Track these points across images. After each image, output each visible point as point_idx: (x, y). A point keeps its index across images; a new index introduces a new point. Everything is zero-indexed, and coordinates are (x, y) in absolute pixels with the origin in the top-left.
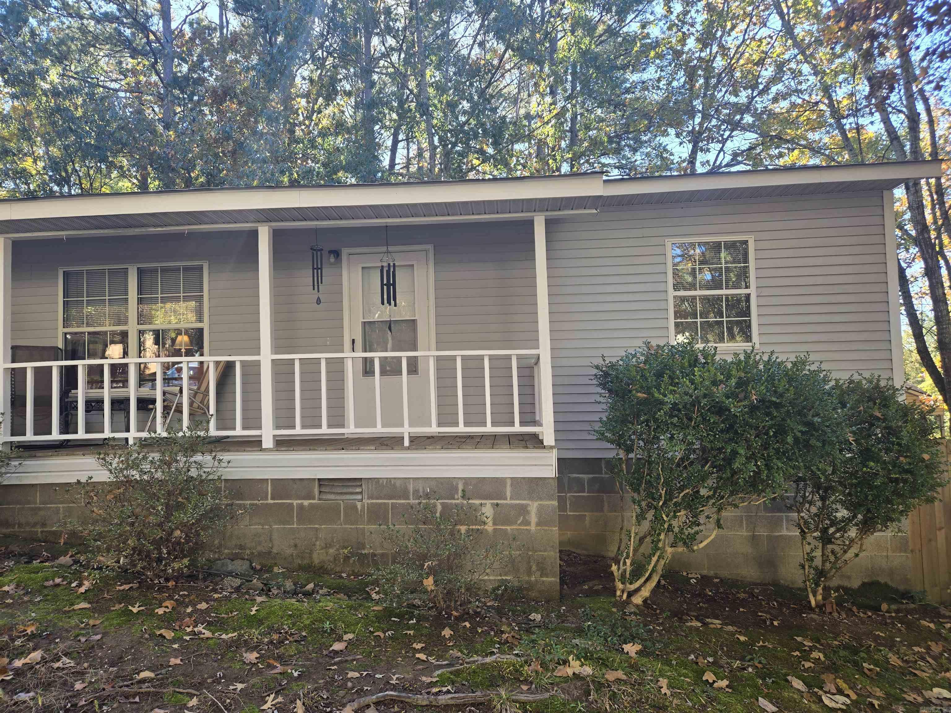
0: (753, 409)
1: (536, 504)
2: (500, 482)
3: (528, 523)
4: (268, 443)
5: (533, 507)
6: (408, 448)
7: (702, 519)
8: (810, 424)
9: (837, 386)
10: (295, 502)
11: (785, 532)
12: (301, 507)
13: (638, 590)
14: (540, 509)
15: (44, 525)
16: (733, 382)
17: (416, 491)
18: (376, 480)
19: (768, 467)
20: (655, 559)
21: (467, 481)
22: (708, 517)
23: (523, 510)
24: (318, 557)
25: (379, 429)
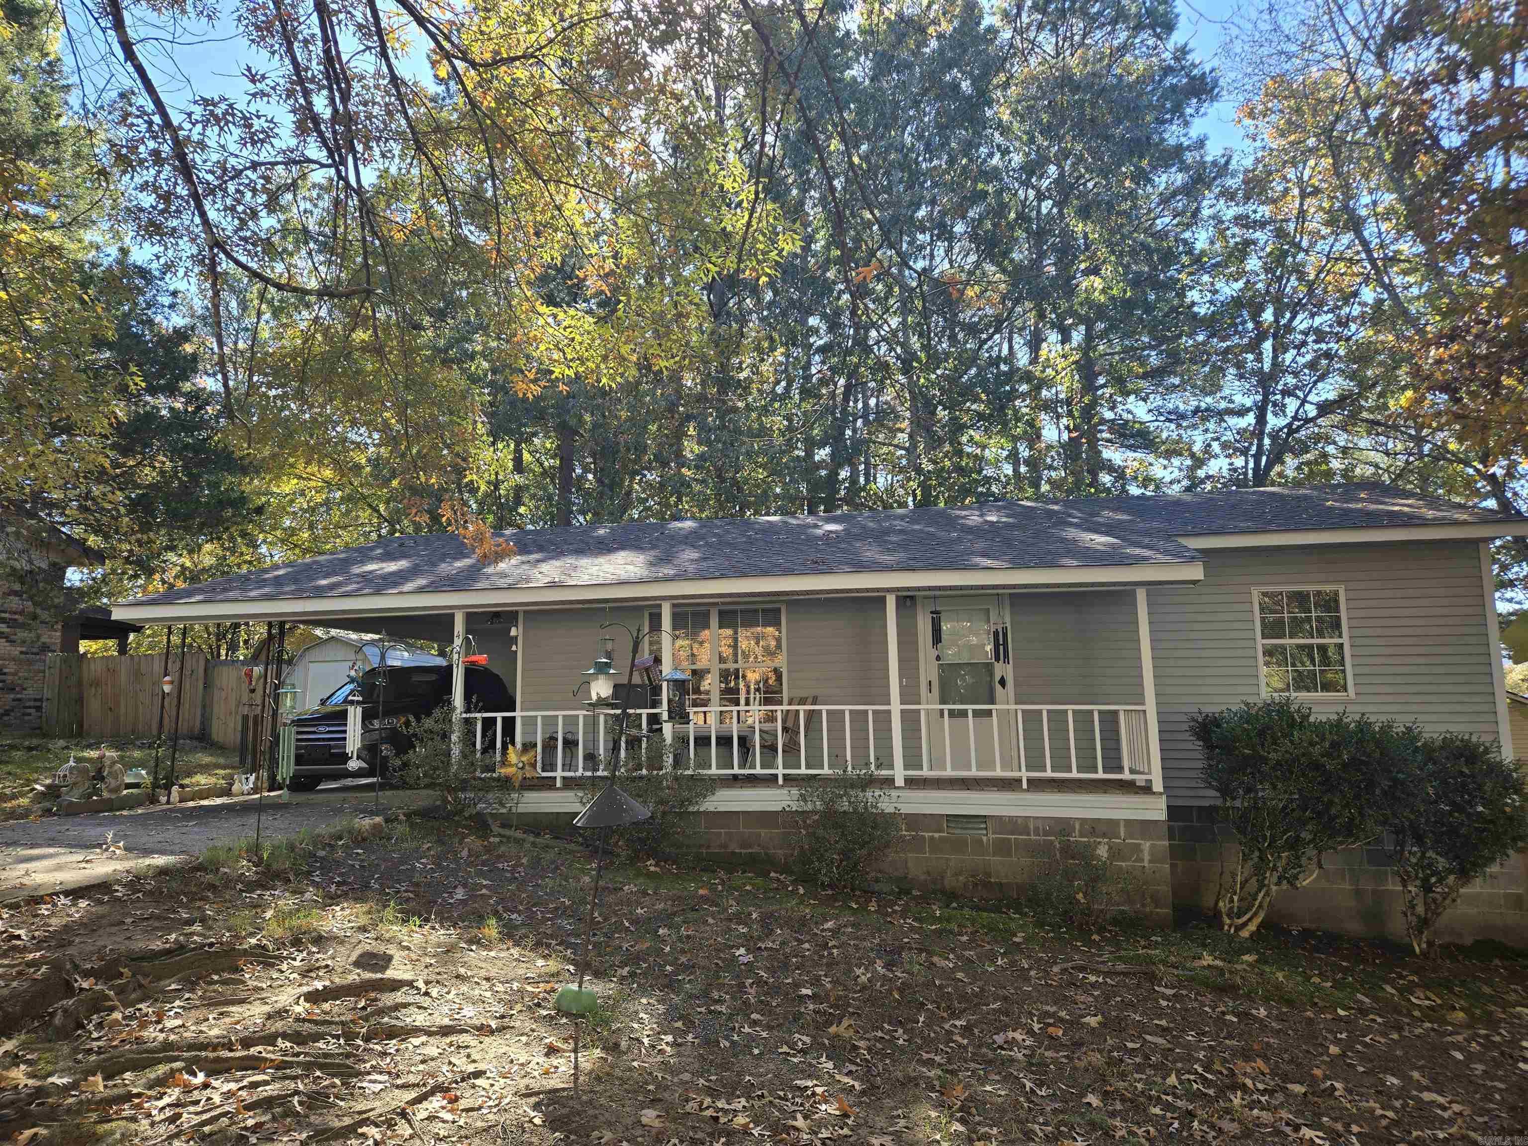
0: (1345, 766)
1: (1148, 844)
2: (1113, 823)
3: (1142, 860)
4: (900, 782)
5: (1146, 845)
6: (1028, 790)
7: (1304, 860)
8: (1395, 780)
9: (1425, 745)
10: (927, 835)
11: (1391, 887)
12: (932, 838)
13: (1245, 924)
14: (1152, 847)
15: (708, 847)
16: (1327, 744)
17: (1036, 829)
18: (1000, 817)
19: (1361, 814)
20: (1261, 895)
21: (1083, 821)
22: (1310, 859)
23: (1137, 848)
24: (949, 882)
25: (999, 772)
